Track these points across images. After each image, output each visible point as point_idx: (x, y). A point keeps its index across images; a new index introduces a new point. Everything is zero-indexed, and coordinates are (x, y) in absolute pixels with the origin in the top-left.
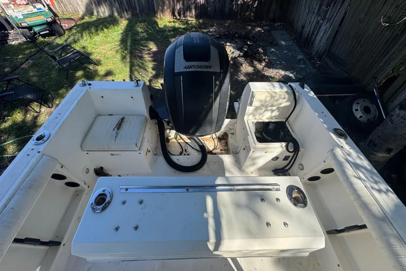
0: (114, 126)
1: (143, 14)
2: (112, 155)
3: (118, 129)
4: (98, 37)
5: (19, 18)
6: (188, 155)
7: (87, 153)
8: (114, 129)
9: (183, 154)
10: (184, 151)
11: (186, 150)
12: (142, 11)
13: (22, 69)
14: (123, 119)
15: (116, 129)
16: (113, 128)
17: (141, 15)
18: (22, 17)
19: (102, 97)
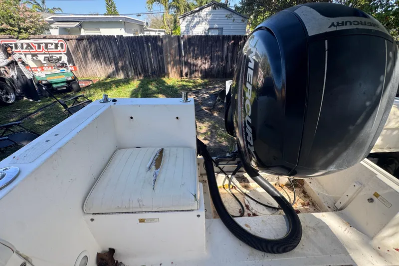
0: (150, 163)
1: (154, 76)
2: (142, 221)
3: (157, 167)
4: (112, 92)
5: (42, 77)
6: (254, 215)
7: (92, 220)
8: (150, 168)
9: (246, 213)
10: (245, 208)
11: (248, 207)
12: (153, 73)
13: (30, 118)
14: (162, 151)
15: (153, 167)
16: (148, 166)
17: (153, 77)
18: (45, 76)
19: (132, 118)
